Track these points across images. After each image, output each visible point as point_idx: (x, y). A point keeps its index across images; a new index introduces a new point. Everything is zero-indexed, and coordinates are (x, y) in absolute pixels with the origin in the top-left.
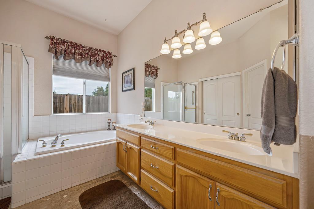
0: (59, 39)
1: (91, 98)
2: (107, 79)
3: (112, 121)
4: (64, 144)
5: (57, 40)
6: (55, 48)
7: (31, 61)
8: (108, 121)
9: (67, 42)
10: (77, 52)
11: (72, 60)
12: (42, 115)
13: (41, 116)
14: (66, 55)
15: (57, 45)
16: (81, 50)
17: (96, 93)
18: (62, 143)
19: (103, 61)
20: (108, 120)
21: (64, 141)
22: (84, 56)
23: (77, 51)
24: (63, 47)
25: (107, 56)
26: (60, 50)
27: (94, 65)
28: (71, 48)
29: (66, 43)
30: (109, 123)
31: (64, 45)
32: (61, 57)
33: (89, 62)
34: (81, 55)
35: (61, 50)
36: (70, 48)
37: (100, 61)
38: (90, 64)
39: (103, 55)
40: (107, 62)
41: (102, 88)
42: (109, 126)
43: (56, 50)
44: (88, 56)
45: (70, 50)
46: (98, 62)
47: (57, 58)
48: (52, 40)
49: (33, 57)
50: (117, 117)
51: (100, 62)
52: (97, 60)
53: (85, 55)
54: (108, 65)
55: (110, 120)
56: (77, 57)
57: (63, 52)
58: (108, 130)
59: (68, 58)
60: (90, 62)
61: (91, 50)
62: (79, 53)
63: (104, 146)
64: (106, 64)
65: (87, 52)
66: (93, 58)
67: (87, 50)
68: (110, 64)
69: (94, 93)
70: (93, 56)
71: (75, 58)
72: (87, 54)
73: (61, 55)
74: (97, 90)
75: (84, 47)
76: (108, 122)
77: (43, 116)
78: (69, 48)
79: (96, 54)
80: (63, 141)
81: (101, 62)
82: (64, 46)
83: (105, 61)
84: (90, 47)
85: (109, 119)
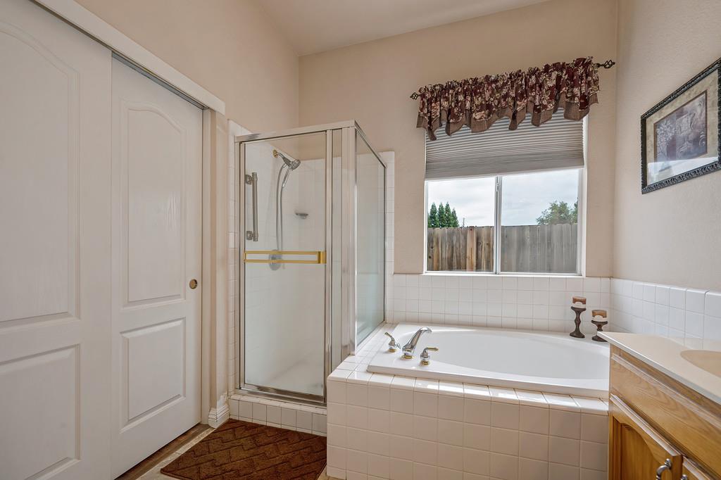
0: (437, 88)
1: (527, 232)
2: (573, 157)
3: (590, 307)
4: (426, 360)
5: (432, 92)
6: (429, 115)
7: (390, 158)
8: (574, 305)
9: (453, 88)
10: (476, 103)
11: (465, 129)
12: (406, 274)
13: (404, 276)
14: (451, 121)
15: (433, 105)
16: (487, 94)
17: (547, 221)
18: (423, 353)
19: (557, 101)
20: (575, 301)
21: (428, 351)
22: (496, 107)
23: (478, 101)
24: (445, 104)
25: (571, 77)
26: (438, 114)
27: (526, 124)
28: (463, 98)
29: (451, 91)
30: (579, 312)
31: (446, 97)
32: (440, 132)
33: (510, 120)
34: (489, 107)
35: (440, 114)
36: (461, 98)
37: (545, 103)
38: (513, 127)
39: (559, 78)
40: (574, 96)
41: (564, 205)
42: (578, 322)
43: (430, 118)
44: (507, 103)
45: (460, 104)
46: (539, 111)
47: (433, 138)
48: (423, 96)
49: (391, 150)
50: (612, 295)
51: (545, 107)
52: (535, 106)
53: (499, 102)
54: (575, 109)
55: (584, 302)
56: (477, 116)
57: (444, 115)
58: (572, 335)
59: (456, 128)
60: (514, 117)
61: (515, 80)
62: (481, 104)
63: (550, 409)
64: (568, 106)
65: (505, 91)
66: (521, 104)
67: (505, 84)
68: (585, 103)
69: (542, 221)
70: (522, 96)
71: (472, 120)
72: (506, 96)
73: (441, 125)
74: (550, 211)
75: (496, 81)
76: (573, 308)
77: (408, 276)
78: (457, 102)
79: (533, 87)
80: (425, 351)
81: (551, 106)
82: (447, 101)
83: (563, 100)
84: (515, 71)
85: (580, 296)
